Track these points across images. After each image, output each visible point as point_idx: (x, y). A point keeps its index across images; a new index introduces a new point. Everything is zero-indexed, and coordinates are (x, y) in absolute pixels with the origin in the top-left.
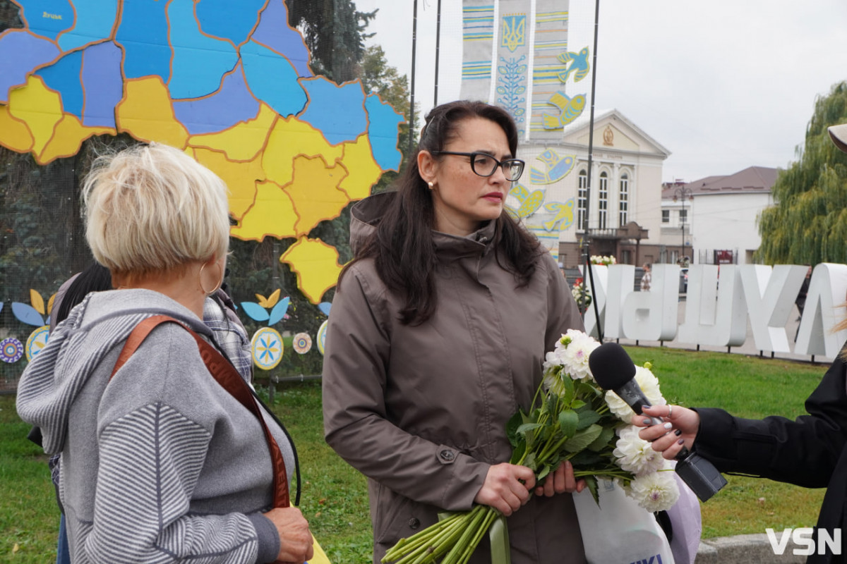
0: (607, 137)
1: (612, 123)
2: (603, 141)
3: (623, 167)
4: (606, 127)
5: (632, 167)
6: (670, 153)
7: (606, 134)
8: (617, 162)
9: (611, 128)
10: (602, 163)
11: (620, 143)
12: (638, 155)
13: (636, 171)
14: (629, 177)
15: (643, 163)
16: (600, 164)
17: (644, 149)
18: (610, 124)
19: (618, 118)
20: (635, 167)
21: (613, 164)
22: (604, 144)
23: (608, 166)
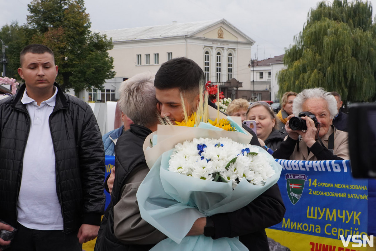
0: (220, 34)
1: (222, 26)
2: (218, 36)
3: (229, 50)
4: (219, 28)
5: (234, 49)
6: (255, 42)
7: (219, 32)
8: (226, 47)
9: (222, 29)
10: (217, 47)
11: (227, 37)
12: (237, 43)
13: (236, 52)
14: (232, 55)
15: (240, 47)
16: (216, 48)
17: (240, 40)
18: (221, 26)
19: (225, 23)
20: (236, 50)
21: (223, 48)
22: (218, 37)
23: (221, 49)
